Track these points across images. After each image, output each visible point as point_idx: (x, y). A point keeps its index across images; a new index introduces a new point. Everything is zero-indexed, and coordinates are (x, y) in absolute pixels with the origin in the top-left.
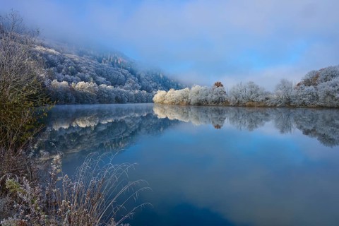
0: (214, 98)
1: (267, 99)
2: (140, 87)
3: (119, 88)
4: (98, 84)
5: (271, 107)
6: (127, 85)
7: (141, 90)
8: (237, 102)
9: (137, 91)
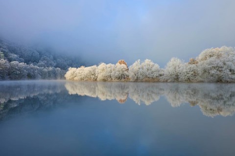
0: (116, 74)
1: (161, 75)
2: (55, 64)
3: (32, 65)
4: (10, 60)
5: (164, 82)
6: (41, 63)
7: (56, 67)
8: (136, 78)
9: (51, 69)
